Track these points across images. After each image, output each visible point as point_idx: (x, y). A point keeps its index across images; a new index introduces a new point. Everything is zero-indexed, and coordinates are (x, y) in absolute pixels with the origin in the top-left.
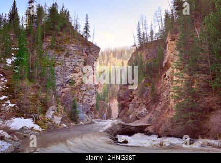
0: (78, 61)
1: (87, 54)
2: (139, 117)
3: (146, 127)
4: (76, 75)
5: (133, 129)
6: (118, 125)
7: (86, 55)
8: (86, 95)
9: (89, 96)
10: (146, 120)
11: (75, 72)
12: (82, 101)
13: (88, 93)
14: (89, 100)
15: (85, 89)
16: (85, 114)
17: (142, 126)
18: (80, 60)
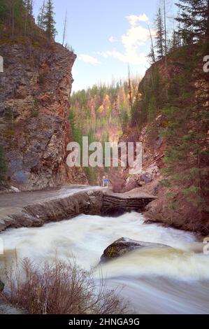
0: (25, 76)
1: (49, 64)
2: (141, 183)
3: (148, 200)
4: (21, 101)
5: (122, 203)
6: (92, 195)
7: (47, 68)
8: (35, 137)
9: (40, 140)
10: (152, 188)
11: (20, 97)
12: (23, 149)
13: (40, 135)
14: (39, 148)
15: (34, 127)
16: (27, 173)
17: (140, 199)
18: (29, 74)
